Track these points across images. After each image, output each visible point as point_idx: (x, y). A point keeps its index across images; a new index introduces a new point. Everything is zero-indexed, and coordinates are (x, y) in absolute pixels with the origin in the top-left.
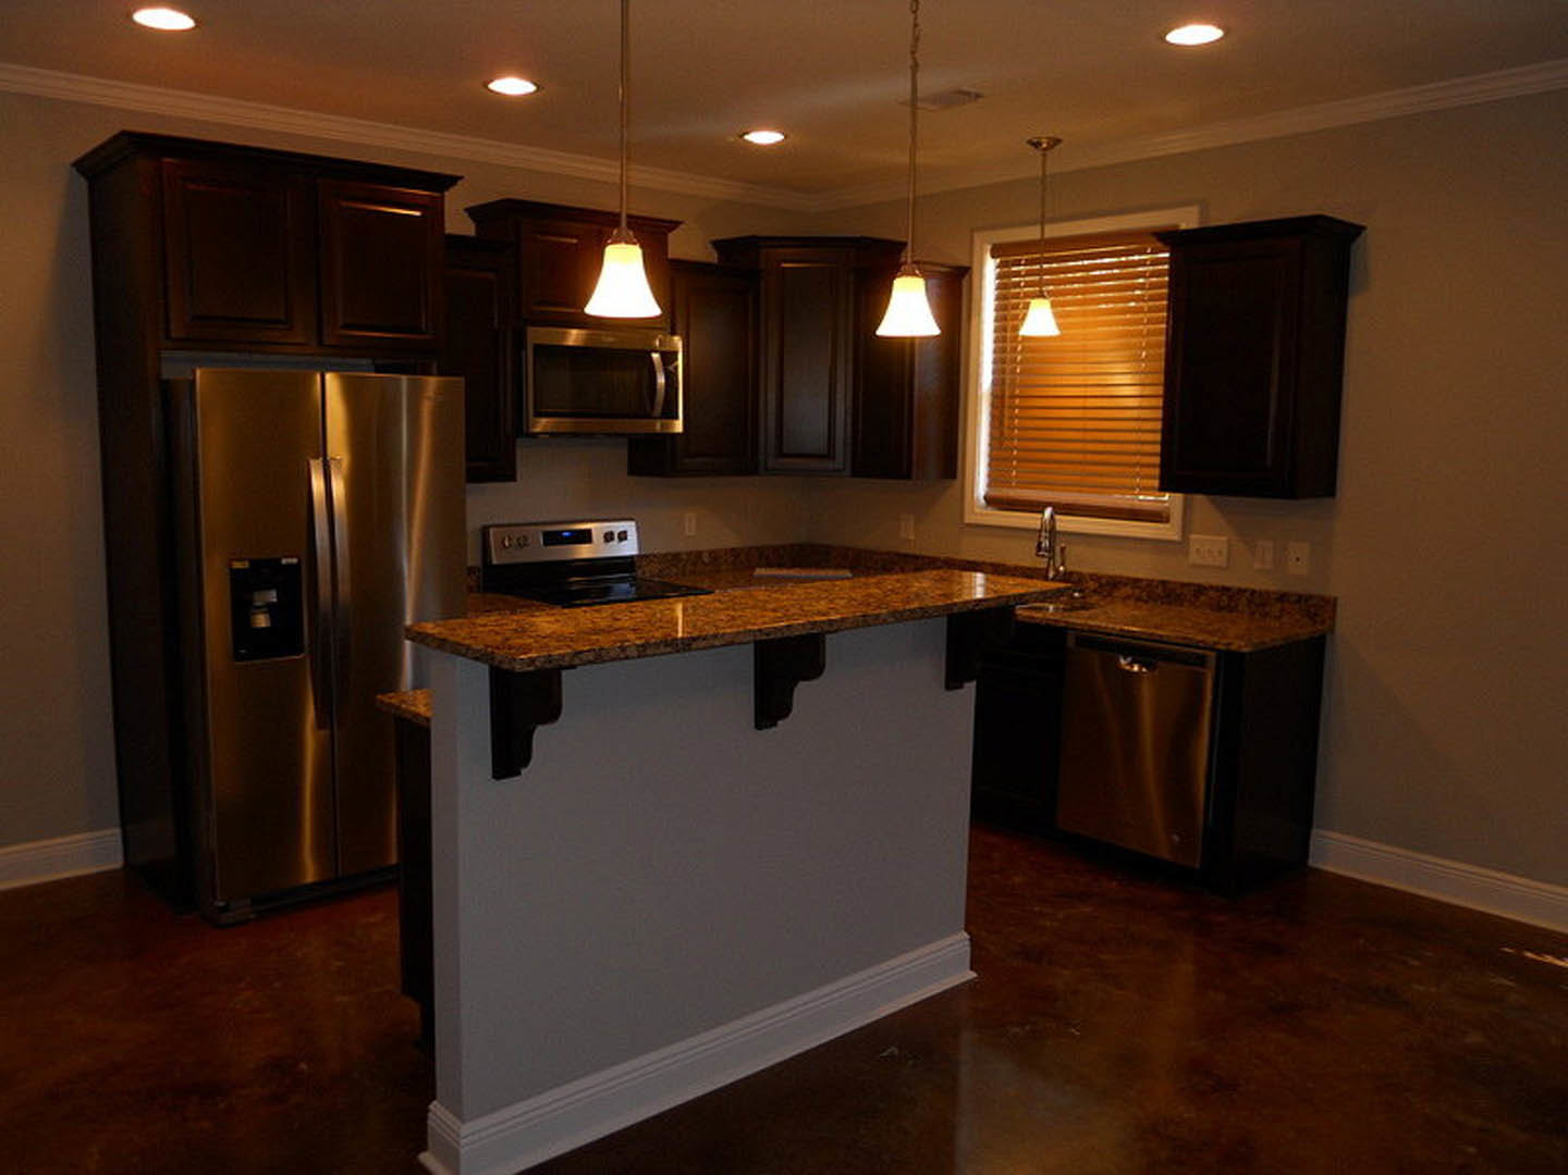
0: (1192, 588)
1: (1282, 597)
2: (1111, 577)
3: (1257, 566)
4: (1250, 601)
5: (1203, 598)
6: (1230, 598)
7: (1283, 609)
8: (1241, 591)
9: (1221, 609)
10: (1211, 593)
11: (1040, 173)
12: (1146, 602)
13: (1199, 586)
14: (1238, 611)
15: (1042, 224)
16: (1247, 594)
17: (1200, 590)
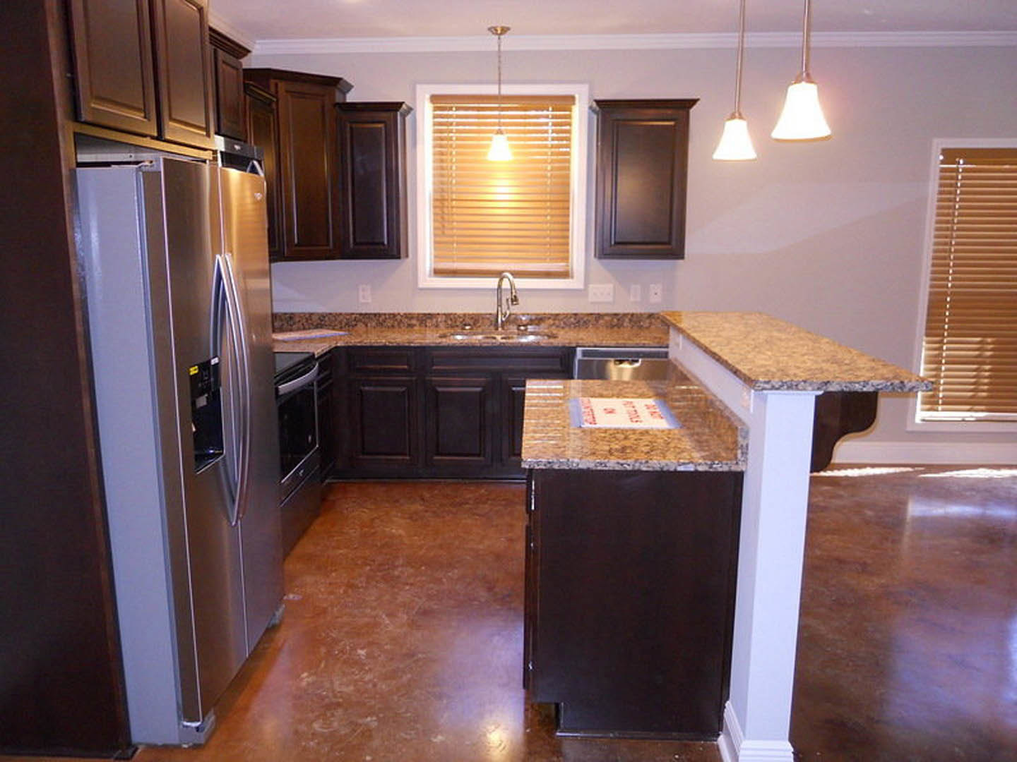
0: (594, 316)
1: (651, 316)
2: (538, 315)
3: (632, 299)
4: (630, 320)
5: (601, 321)
6: (618, 320)
7: (651, 323)
8: (625, 315)
9: (613, 327)
10: (607, 318)
11: (497, 49)
12: (563, 328)
13: (598, 314)
14: (624, 327)
15: (500, 84)
16: (629, 316)
17: (599, 316)
